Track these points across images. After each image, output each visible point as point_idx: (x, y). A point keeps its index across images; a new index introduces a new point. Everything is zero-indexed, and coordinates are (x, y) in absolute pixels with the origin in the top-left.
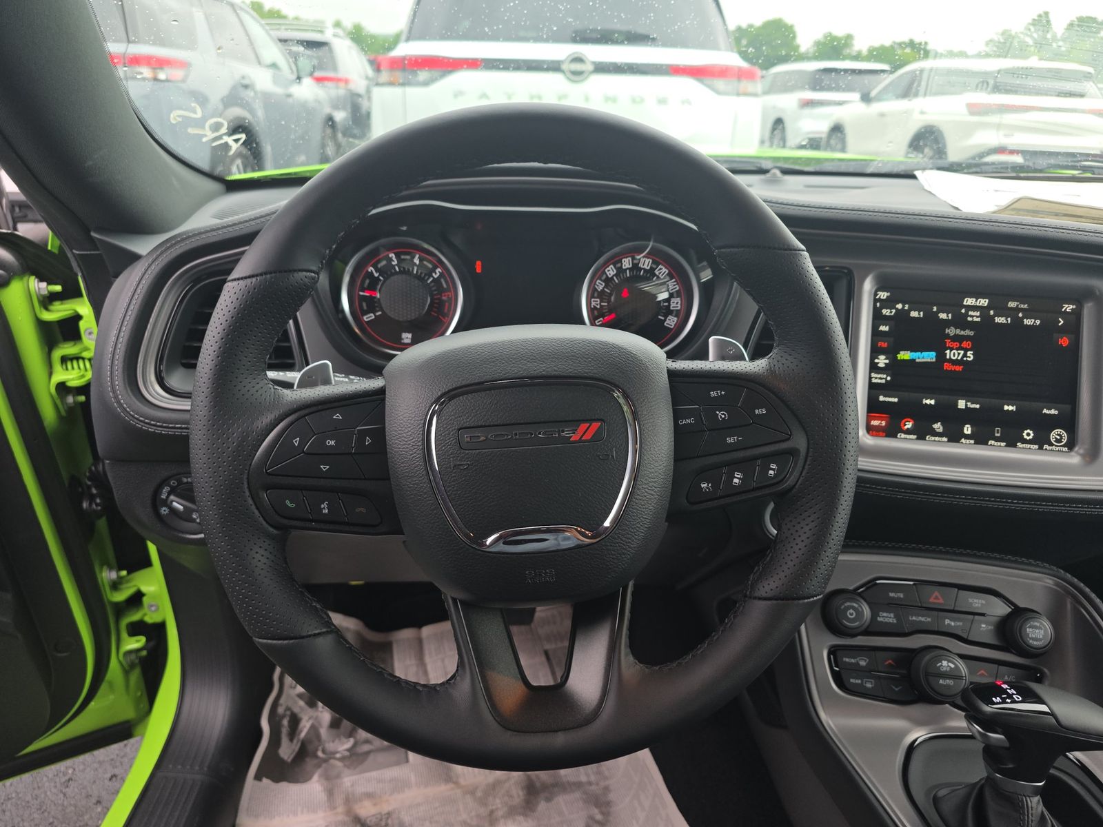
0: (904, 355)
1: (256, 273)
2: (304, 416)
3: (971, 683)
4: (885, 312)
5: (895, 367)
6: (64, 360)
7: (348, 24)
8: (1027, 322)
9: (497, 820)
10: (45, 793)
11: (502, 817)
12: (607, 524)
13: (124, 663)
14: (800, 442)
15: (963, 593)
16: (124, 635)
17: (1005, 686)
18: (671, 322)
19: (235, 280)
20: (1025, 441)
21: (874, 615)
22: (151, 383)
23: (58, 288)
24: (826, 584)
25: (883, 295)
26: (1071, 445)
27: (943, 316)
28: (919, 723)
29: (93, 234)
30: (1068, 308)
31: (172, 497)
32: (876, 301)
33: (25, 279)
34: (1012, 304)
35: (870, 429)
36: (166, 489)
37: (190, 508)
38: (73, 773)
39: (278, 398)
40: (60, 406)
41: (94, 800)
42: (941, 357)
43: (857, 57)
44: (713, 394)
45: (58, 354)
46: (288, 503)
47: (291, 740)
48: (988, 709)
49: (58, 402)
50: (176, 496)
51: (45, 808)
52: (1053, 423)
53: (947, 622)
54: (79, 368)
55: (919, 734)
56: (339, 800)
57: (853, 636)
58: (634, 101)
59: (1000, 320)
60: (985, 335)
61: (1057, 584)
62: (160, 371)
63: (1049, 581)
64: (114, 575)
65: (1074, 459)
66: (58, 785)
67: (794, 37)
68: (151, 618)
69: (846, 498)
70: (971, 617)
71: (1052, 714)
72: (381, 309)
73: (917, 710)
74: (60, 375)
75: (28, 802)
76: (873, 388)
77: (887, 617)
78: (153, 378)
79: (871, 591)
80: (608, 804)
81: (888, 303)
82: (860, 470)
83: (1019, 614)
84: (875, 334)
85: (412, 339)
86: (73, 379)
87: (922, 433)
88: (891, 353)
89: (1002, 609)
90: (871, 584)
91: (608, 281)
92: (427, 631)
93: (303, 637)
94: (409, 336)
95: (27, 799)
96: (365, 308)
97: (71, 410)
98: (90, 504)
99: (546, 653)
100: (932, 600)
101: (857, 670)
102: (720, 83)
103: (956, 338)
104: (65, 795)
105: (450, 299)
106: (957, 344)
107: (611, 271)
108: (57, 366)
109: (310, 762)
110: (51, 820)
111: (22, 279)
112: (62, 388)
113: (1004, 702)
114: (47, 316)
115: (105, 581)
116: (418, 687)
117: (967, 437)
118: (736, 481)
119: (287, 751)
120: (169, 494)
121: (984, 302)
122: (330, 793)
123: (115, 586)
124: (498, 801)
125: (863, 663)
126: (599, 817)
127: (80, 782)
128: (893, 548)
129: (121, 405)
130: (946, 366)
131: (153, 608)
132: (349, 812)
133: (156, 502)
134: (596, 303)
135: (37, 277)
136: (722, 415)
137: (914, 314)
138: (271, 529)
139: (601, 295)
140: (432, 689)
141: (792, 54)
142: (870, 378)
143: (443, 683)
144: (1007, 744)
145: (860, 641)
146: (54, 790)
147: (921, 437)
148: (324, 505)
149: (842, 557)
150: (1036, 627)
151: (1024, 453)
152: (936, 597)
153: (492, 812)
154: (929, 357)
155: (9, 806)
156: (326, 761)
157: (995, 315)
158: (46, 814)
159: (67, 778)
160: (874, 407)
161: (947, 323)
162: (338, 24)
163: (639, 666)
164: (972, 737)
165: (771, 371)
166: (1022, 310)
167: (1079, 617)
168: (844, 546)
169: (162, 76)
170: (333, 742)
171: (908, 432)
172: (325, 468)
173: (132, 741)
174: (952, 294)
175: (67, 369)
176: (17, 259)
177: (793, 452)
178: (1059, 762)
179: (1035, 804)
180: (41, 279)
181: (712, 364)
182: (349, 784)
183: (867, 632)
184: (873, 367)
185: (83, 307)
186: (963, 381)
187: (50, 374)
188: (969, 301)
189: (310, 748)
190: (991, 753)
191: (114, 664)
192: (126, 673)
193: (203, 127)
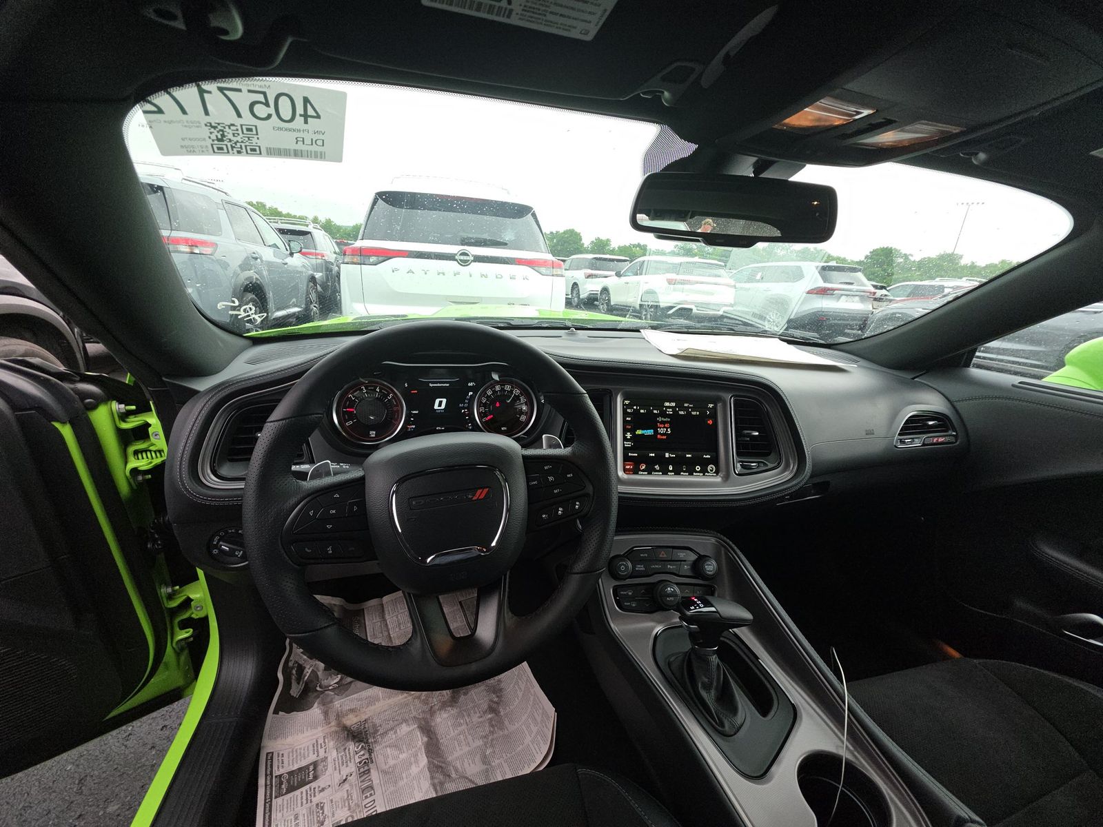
0: (639, 432)
1: (285, 417)
2: (316, 497)
3: (682, 597)
4: (629, 410)
5: (635, 438)
6: (136, 453)
7: (322, 219)
8: (694, 413)
9: (435, 712)
10: (110, 747)
11: (438, 710)
12: (494, 544)
13: (177, 649)
14: (590, 489)
15: (675, 551)
16: (177, 629)
17: (696, 600)
18: (523, 418)
19: (272, 422)
20: (697, 472)
21: (634, 567)
22: (208, 474)
23: (133, 407)
24: (610, 553)
25: (627, 402)
26: (717, 472)
27: (655, 412)
28: (660, 622)
29: (164, 379)
30: (711, 406)
31: (221, 543)
32: (624, 405)
33: (109, 403)
34: (686, 405)
35: (625, 470)
36: (217, 538)
37: (233, 549)
38: (132, 730)
39: (299, 487)
40: (133, 483)
41: (149, 747)
42: (656, 432)
43: (612, 252)
44: (546, 468)
45: (131, 449)
46: (306, 549)
47: (298, 683)
48: (688, 613)
49: (131, 481)
50: (223, 542)
51: (110, 758)
52: (709, 462)
53: (669, 566)
54: (147, 458)
55: (659, 629)
56: (332, 717)
57: (625, 580)
58: (497, 277)
59: (681, 413)
60: (675, 420)
61: (717, 541)
62: (214, 467)
63: (713, 540)
64: (170, 590)
65: (718, 479)
66: (120, 740)
67: (581, 240)
68: (196, 615)
69: (614, 507)
70: (679, 563)
71: (717, 612)
72: (357, 418)
73: (657, 615)
74: (133, 463)
75: (97, 756)
76: (625, 449)
77: (640, 568)
78: (209, 471)
79: (631, 554)
80: (501, 690)
81: (630, 406)
82: (619, 493)
83: (701, 559)
84: (625, 421)
85: (376, 434)
86: (143, 466)
87: (650, 471)
88: (633, 431)
89: (693, 557)
90: (631, 551)
91: (488, 397)
92: (386, 599)
93: (318, 630)
94: (374, 433)
95: (96, 754)
96: (347, 418)
97: (140, 484)
98: (153, 545)
99: (460, 602)
100: (661, 556)
101: (627, 598)
102: (543, 270)
103: (662, 422)
104: (126, 746)
105: (398, 411)
106: (663, 426)
107: (489, 393)
108: (131, 458)
109: (312, 695)
110: (115, 767)
111: (106, 404)
112: (135, 471)
113: (696, 609)
114: (124, 426)
115: (163, 595)
116: (390, 649)
117: (671, 471)
118: (560, 512)
119: (295, 691)
120: (219, 541)
121: (673, 404)
122: (326, 713)
123: (171, 597)
124: (435, 700)
125: (630, 594)
126: (496, 699)
127: (138, 735)
128: (641, 530)
129: (187, 490)
130: (659, 436)
131: (198, 609)
132: (339, 724)
133: (210, 547)
134: (482, 409)
135: (117, 401)
136: (551, 478)
137: (642, 411)
138: (296, 566)
139: (485, 405)
140: (397, 648)
141: (579, 250)
142: (624, 444)
143: (404, 644)
144: (698, 630)
145: (628, 581)
146: (117, 744)
147: (650, 473)
148: (330, 548)
149: (615, 538)
150: (709, 565)
151: (697, 478)
152: (663, 555)
153: (431, 707)
154: (650, 432)
155: (82, 761)
156: (322, 692)
157: (679, 410)
158: (111, 763)
159: (127, 734)
160: (626, 459)
161: (657, 415)
162: (315, 220)
163: (515, 618)
164: (681, 626)
165: (573, 453)
166: (691, 407)
167: (728, 558)
168: (616, 532)
169: (197, 251)
170: (327, 679)
171: (643, 471)
172: (329, 527)
173: (181, 701)
174: (658, 401)
175: (138, 459)
176: (103, 391)
177: (587, 495)
178: (725, 633)
179: (714, 659)
180: (120, 403)
181: (545, 451)
182: (339, 706)
183: (631, 577)
184: (625, 439)
185: (153, 420)
186: (667, 444)
187: (126, 463)
188: (667, 404)
189: (311, 686)
190: (692, 636)
191: (169, 650)
192: (178, 654)
193: (239, 310)
